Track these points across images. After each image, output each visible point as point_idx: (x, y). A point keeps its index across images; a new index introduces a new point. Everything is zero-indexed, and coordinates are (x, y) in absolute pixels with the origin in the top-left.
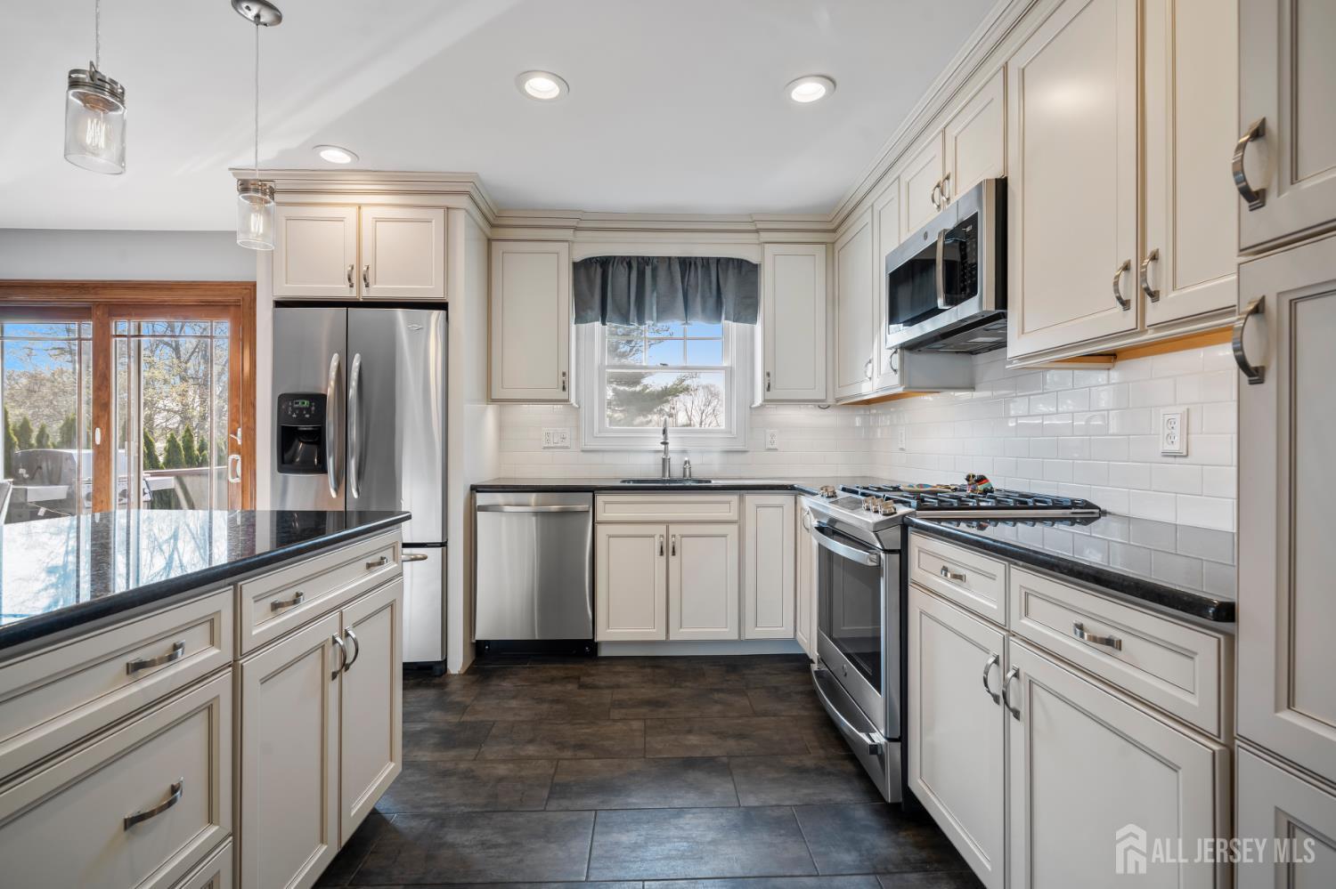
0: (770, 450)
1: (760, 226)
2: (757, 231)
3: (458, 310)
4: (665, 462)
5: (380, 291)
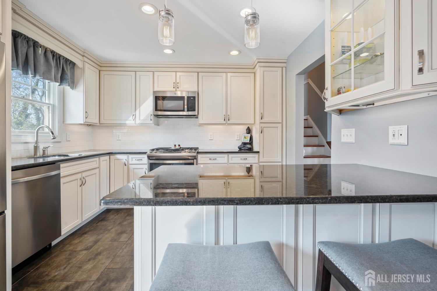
0: (68, 141)
2: (83, 56)
4: (36, 148)
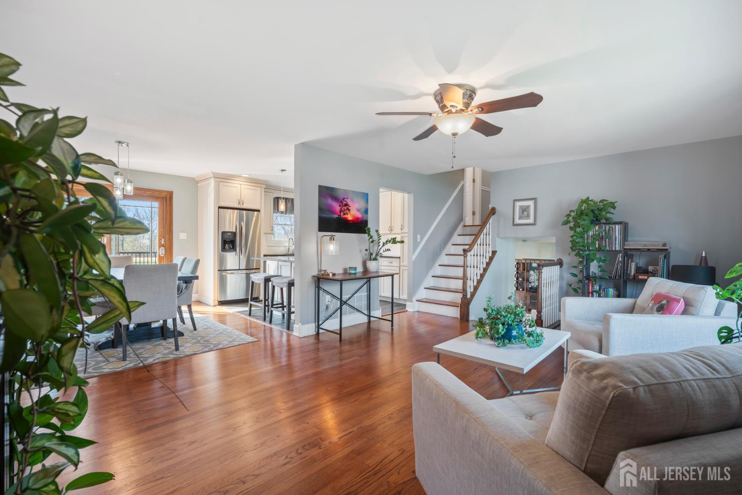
5: (245, 206)
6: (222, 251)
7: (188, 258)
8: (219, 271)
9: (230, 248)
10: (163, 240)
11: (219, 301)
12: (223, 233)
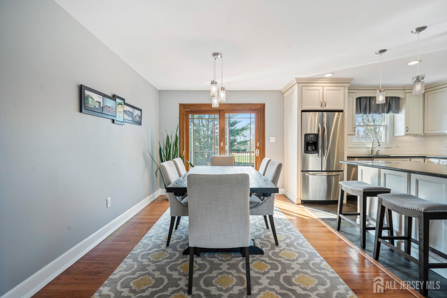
0: (397, 147)
1: (406, 88)
2: (404, 90)
3: (346, 112)
4: (372, 150)
5: (328, 108)
6: (305, 152)
7: (272, 160)
8: (302, 171)
9: (313, 150)
10: (258, 143)
11: (301, 200)
12: (306, 135)
